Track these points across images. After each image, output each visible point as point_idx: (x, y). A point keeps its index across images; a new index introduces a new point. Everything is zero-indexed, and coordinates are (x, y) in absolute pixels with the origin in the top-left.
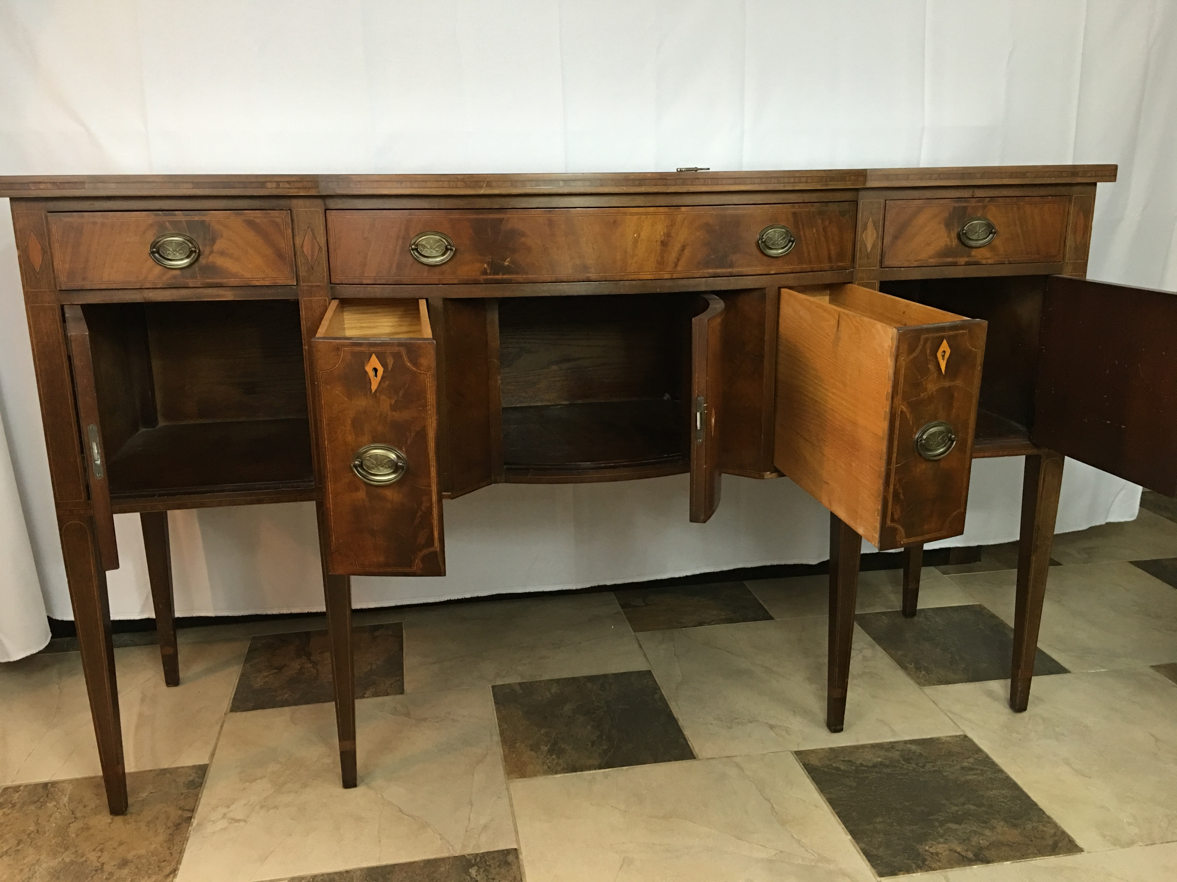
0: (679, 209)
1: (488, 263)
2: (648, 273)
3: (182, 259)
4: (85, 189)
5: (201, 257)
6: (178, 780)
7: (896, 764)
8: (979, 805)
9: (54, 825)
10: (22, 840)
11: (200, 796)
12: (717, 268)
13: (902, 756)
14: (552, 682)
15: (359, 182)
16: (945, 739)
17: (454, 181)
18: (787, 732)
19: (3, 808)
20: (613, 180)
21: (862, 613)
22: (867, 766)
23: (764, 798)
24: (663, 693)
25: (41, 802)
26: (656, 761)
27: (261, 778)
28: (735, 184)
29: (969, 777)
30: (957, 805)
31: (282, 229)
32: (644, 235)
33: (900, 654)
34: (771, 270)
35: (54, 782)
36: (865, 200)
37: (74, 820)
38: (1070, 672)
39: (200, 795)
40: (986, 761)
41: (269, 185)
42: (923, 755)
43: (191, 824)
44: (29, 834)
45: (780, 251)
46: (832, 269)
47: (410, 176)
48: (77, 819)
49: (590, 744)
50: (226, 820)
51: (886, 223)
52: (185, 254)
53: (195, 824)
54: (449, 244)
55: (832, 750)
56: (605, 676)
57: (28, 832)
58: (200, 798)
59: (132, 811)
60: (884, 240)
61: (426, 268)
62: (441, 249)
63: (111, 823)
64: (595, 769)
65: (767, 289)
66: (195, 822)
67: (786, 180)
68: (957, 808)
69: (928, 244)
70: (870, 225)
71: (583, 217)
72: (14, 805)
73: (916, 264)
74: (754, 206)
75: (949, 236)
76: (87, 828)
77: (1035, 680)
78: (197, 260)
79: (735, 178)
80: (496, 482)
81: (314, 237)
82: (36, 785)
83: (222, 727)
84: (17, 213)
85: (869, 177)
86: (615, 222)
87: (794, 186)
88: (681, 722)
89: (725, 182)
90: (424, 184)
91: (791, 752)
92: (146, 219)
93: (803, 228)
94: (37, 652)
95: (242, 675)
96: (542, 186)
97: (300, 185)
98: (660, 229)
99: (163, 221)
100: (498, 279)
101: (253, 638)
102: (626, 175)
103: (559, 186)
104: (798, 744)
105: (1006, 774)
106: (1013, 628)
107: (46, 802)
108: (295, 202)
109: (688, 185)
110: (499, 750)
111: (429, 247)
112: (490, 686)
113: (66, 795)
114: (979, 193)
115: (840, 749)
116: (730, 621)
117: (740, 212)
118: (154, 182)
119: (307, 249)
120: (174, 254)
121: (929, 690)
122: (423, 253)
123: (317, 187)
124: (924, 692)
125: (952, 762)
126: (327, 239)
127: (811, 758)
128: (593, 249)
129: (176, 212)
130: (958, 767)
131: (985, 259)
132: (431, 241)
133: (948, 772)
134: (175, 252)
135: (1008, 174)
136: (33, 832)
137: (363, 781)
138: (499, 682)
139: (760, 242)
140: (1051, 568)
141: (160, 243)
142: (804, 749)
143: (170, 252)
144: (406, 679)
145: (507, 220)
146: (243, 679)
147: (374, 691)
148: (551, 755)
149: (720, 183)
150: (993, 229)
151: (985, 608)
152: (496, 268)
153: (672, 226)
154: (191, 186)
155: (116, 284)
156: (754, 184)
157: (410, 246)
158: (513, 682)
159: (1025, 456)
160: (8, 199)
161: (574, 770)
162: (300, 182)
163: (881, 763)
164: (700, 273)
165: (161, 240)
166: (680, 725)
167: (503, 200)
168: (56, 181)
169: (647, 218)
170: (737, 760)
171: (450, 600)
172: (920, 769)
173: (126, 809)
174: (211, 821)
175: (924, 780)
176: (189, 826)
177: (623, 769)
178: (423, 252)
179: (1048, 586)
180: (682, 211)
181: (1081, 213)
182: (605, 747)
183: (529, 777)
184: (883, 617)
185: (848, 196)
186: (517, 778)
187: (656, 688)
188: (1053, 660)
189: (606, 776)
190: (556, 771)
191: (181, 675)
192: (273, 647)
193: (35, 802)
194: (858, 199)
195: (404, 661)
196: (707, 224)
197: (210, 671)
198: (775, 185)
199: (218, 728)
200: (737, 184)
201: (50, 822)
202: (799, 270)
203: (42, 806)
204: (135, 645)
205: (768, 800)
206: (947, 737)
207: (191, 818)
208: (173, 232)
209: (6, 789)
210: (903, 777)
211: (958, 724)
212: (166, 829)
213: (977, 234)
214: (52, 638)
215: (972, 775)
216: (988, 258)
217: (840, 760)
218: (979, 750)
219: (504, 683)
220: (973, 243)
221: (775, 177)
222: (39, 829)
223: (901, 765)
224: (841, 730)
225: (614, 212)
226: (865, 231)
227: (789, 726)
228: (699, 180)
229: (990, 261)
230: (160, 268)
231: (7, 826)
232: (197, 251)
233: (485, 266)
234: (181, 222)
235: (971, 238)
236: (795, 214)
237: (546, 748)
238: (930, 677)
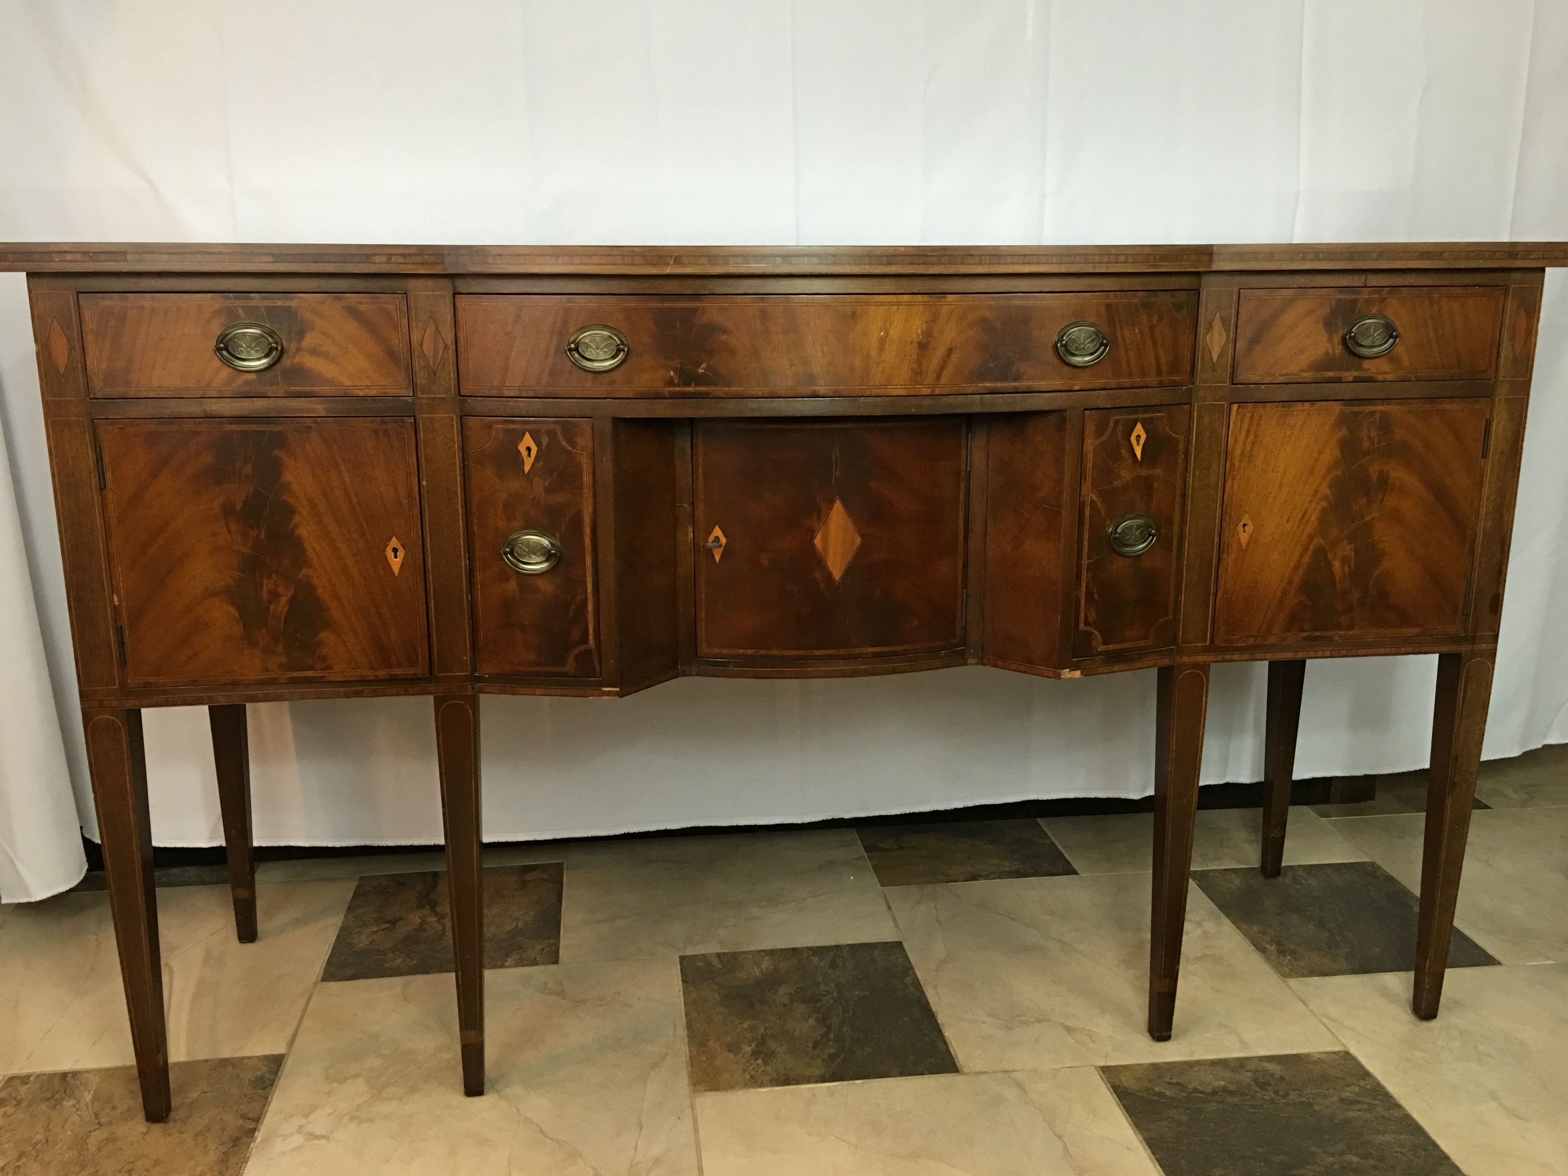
0: (942, 297)
1: (675, 370)
2: (899, 387)
3: (259, 359)
4: (127, 262)
5: (285, 355)
6: (242, 1075)
7: (1247, 1091)
8: (1366, 1157)
9: (70, 1133)
10: (24, 1153)
11: (269, 1100)
12: (996, 380)
13: (1255, 1080)
14: (764, 954)
15: (499, 255)
16: (1318, 1056)
17: (628, 256)
18: (1091, 1038)
19: (5, 1107)
20: (852, 256)
21: (1203, 869)
22: (1202, 1092)
23: (1055, 1134)
24: (918, 975)
25: (55, 1100)
26: (902, 1074)
27: (356, 1076)
28: (1023, 263)
29: (1351, 1114)
30: (1333, 1155)
31: (396, 319)
32: (894, 332)
33: (1256, 931)
34: (1075, 385)
35: (77, 1072)
36: (1210, 287)
37: (97, 1127)
38: (1500, 964)
39: (270, 1097)
40: (1377, 1091)
41: (377, 259)
42: (1284, 1079)
43: (253, 1139)
44: (35, 1145)
45: (1087, 358)
46: (1161, 385)
47: (569, 248)
48: (102, 1125)
49: (811, 1045)
50: (302, 1136)
51: (1240, 321)
52: (263, 352)
53: (259, 1140)
54: (622, 343)
55: (1155, 1067)
56: (838, 947)
57: (34, 1141)
58: (270, 1102)
59: (177, 1117)
60: (1237, 345)
61: (590, 375)
62: (611, 350)
63: (146, 1133)
64: (816, 1082)
65: (1068, 412)
66: (259, 1136)
67: (1097, 259)
68: (1331, 1159)
69: (1301, 352)
70: (1217, 324)
71: (809, 307)
72: (19, 1103)
73: (1281, 379)
74: (1051, 294)
75: (1330, 340)
76: (112, 1139)
77: (1449, 973)
78: (278, 360)
79: (1025, 255)
80: (684, 674)
81: (438, 331)
82: (52, 1076)
83: (308, 1001)
84: (35, 294)
85: (1215, 257)
86: (854, 314)
87: (1108, 267)
88: (941, 1019)
89: (1009, 260)
90: (588, 260)
91: (1095, 1067)
92: (211, 303)
93: (1121, 328)
94: (68, 889)
95: (342, 929)
96: (752, 264)
97: (418, 259)
98: (917, 326)
99: (233, 306)
100: (690, 392)
101: (361, 879)
102: (869, 248)
103: (775, 264)
104: (1106, 1056)
105: (1404, 1111)
106: (1419, 896)
107: (63, 1099)
108: (412, 283)
109: (957, 264)
110: (684, 1049)
111: (594, 347)
112: (677, 956)
113: (90, 1091)
114: (1374, 280)
115: (1165, 1065)
116: (1018, 874)
117: (1031, 303)
118: (220, 253)
119: (427, 347)
120: (248, 352)
121: (1294, 983)
122: (587, 355)
123: (443, 263)
124: (1288, 986)
125: (1327, 1090)
126: (456, 333)
127: (1123, 1079)
128: (823, 351)
129: (253, 295)
130: (1335, 1098)
131: (1382, 373)
132: (598, 339)
133: (1322, 1105)
134: (249, 349)
135: (1416, 254)
136: (40, 1141)
137: (493, 1087)
138: (690, 952)
139: (1059, 345)
140: (1475, 812)
141: (229, 337)
142: (1113, 1064)
143: (243, 349)
144: (563, 942)
145: (703, 310)
146: (344, 934)
147: (517, 958)
148: (757, 1059)
149: (1002, 262)
150: (1394, 331)
151: (1379, 868)
152: (688, 378)
153: (934, 321)
154: (271, 259)
155: (169, 390)
156: (1052, 263)
157: (569, 344)
158: (711, 951)
159: (1438, 654)
160: (25, 273)
161: (787, 1082)
162: (418, 255)
163: (1224, 1089)
164: (973, 388)
165: (230, 333)
166: (939, 1022)
167: (698, 283)
168: (87, 250)
169: (898, 309)
170: (1018, 1075)
171: (628, 833)
172: (1280, 1100)
173: (167, 1116)
174: (282, 1135)
175: (1286, 1115)
176: (250, 1143)
177: (855, 1084)
178: (586, 353)
179: (1471, 838)
180: (948, 300)
181: (1523, 310)
182: (832, 1051)
183: (724, 1090)
184: (1234, 876)
185: (1185, 282)
186: (706, 1091)
187: (908, 968)
188: (1476, 946)
189: (831, 1093)
190: (762, 1082)
191: (260, 927)
192: (387, 892)
193: (49, 1099)
194: (1200, 287)
195: (562, 918)
196: (984, 320)
197: (299, 922)
198: (1081, 265)
199: (303, 1002)
200: (1026, 264)
201: (64, 1129)
202: (1114, 385)
203: (56, 1105)
204: (203, 883)
205: (1060, 1137)
206: (1320, 1053)
207: (254, 1130)
208: (248, 322)
209: (12, 1079)
210: (1256, 1111)
211: (1337, 1034)
212: (220, 1145)
213: (1371, 338)
214: (88, 870)
215: (1355, 1111)
216: (1386, 373)
217: (1166, 1082)
218: (1367, 1074)
219: (697, 953)
220: (1365, 351)
221: (1080, 255)
222: (50, 1138)
223: (1252, 1092)
224: (1167, 1038)
225: (853, 300)
226: (1210, 332)
227: (1095, 1029)
228: (972, 257)
229: (1389, 377)
230: (229, 370)
231: (7, 1131)
232: (280, 348)
233: (672, 373)
234: (257, 307)
235: (1363, 344)
236: (1108, 307)
237: (750, 1048)
238: (1298, 965)
